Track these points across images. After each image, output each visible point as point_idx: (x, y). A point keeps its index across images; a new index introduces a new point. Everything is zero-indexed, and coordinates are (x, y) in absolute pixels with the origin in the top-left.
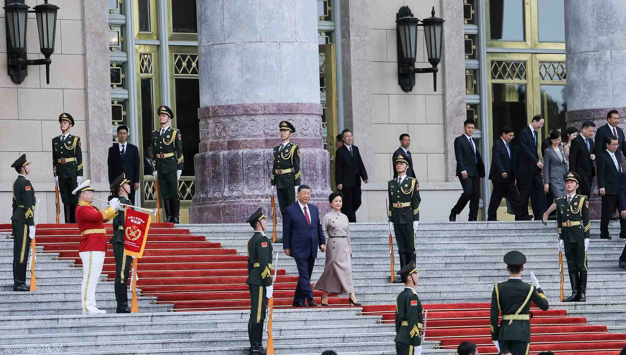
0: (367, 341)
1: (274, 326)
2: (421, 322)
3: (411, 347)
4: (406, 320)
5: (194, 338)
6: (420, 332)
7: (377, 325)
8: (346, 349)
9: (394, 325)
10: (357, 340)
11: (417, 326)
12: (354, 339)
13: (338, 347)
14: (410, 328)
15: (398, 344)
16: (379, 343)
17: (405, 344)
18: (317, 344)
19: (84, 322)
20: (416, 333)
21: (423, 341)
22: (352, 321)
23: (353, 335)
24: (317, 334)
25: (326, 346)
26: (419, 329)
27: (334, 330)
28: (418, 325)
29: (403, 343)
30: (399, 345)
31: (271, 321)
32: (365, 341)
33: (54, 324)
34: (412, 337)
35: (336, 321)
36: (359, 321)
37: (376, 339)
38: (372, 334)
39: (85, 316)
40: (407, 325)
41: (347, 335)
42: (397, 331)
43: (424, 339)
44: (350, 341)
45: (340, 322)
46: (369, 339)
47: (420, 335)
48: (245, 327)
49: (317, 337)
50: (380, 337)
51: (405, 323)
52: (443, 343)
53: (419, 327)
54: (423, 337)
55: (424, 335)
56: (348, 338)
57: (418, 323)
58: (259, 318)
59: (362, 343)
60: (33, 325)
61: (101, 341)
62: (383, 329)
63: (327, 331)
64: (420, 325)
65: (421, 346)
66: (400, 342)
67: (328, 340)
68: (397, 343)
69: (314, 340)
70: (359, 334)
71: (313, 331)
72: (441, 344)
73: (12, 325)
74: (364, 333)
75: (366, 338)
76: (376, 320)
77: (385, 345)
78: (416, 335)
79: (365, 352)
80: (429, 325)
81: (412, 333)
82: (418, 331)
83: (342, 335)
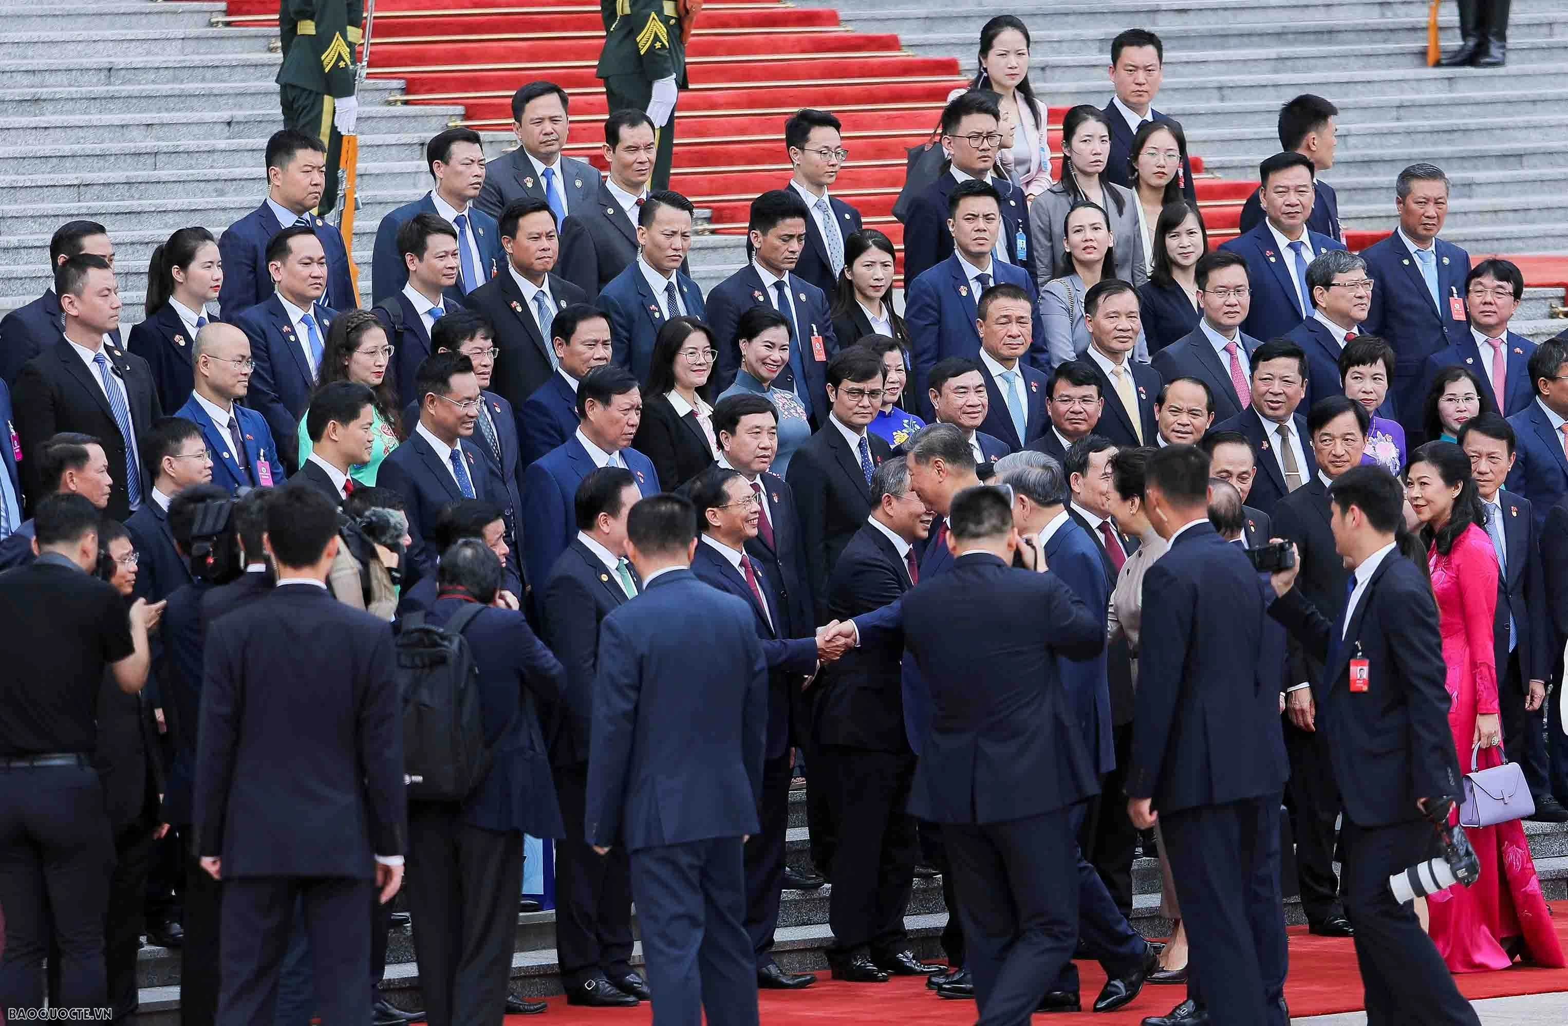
0: (182, 82)
2: (357, 22)
3: (327, 99)
4: (312, 18)
6: (352, 53)
7: (211, 31)
8: (119, 103)
9: (277, 30)
10: (152, 76)
11: (344, 36)
12: (141, 76)
13: (95, 99)
14: (321, 42)
15: (288, 89)
16: (217, 87)
17: (311, 92)
18: (27, 90)
20: (340, 58)
21: (362, 82)
22: (134, 19)
23: (138, 61)
24: (25, 58)
25: (57, 96)
26: (350, 45)
27: (80, 47)
28: (348, 34)
29: (304, 90)
30: (291, 94)
32: (175, 79)
34: (327, 70)
35: (85, 19)
36: (153, 18)
37: (209, 74)
38: (196, 59)
40: (314, 32)
41: (120, 61)
42: (285, 50)
43: (364, 75)
44: (129, 81)
45: (97, 20)
46: (185, 74)
47: (353, 63)
49: (30, 68)
50: (222, 70)
51: (307, 28)
52: (412, 86)
53: (350, 39)
54: (363, 70)
55: (365, 63)
56: (123, 72)
57: (349, 28)
59: (166, 88)
62: (228, 43)
63: (55, 50)
64: (353, 33)
65: (354, 98)
66: (293, 87)
67: (62, 78)
68: (284, 87)
69: (18, 77)
70: (157, 61)
71: (15, 50)
72: (406, 91)
74: (171, 56)
75: (177, 72)
76: (208, 15)
77: (237, 95)
78: (342, 64)
79: (178, 114)
80: (381, 29)
81: (328, 59)
82: (345, 52)
83: (104, 61)
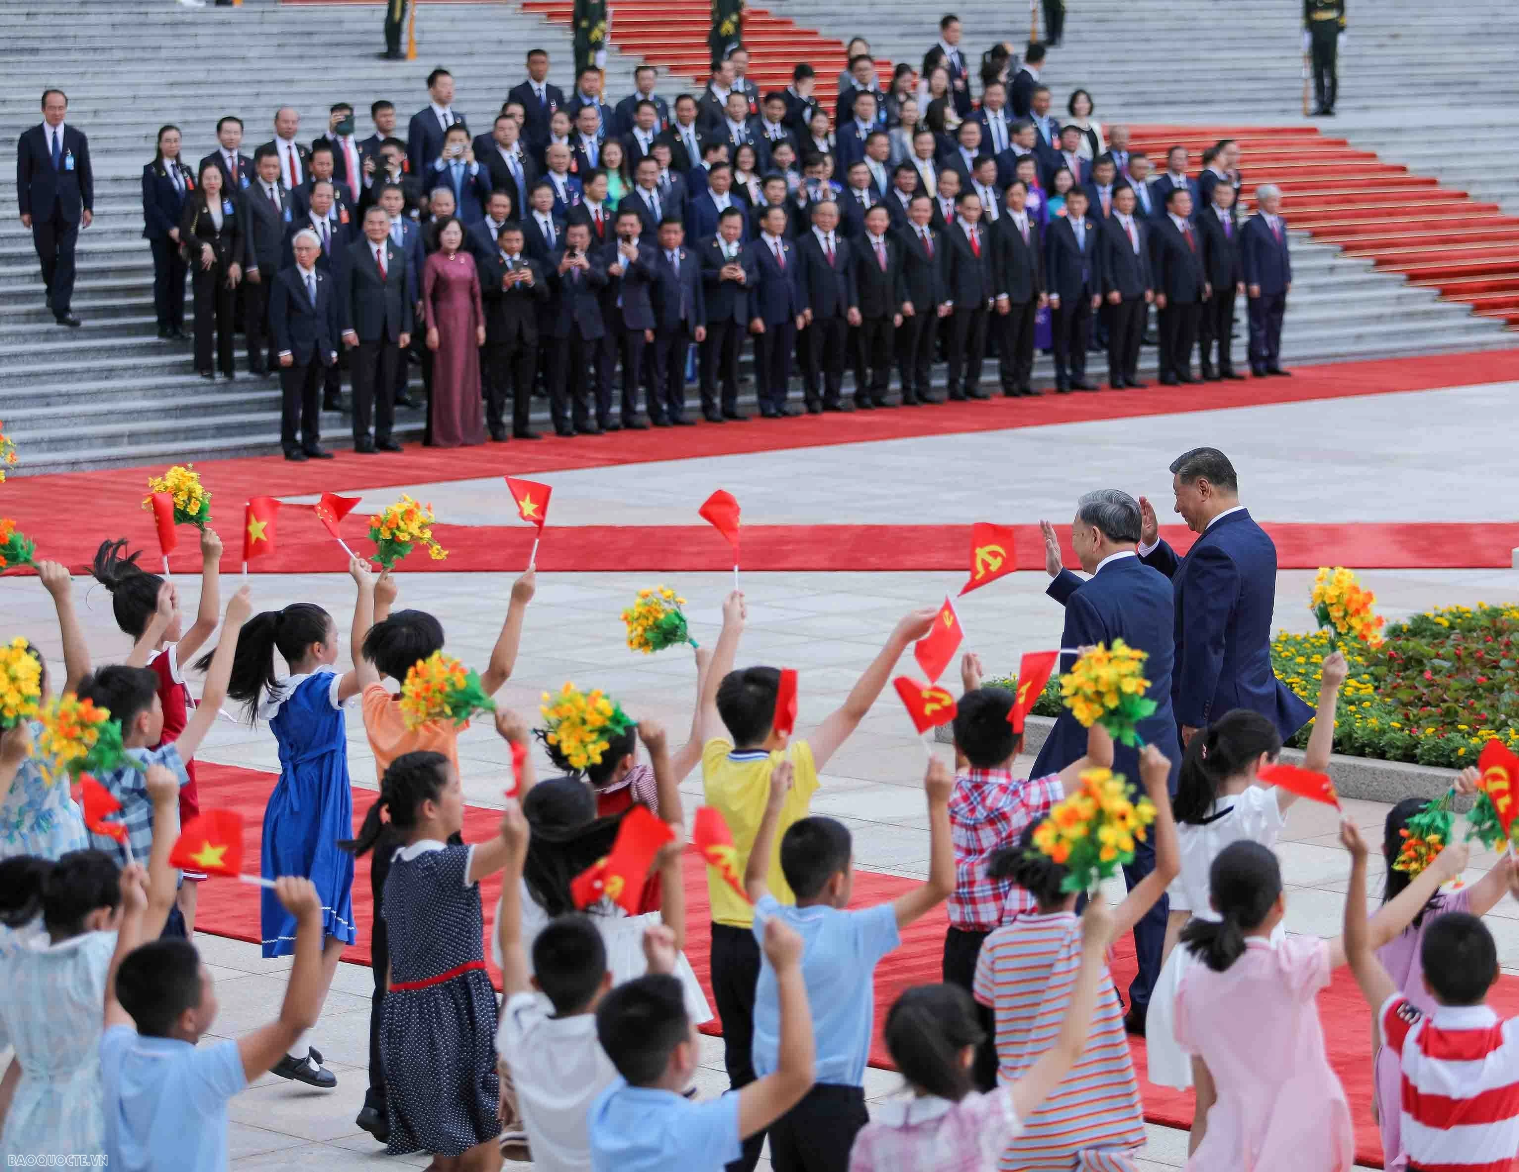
1: (417, 25)
5: (315, 39)
19: (179, 17)
31: (412, 19)
33: (142, 18)
39: (179, 10)
48: (381, 26)
58: (397, 15)
60: (117, 19)
61: (201, 41)
73: (92, 19)
